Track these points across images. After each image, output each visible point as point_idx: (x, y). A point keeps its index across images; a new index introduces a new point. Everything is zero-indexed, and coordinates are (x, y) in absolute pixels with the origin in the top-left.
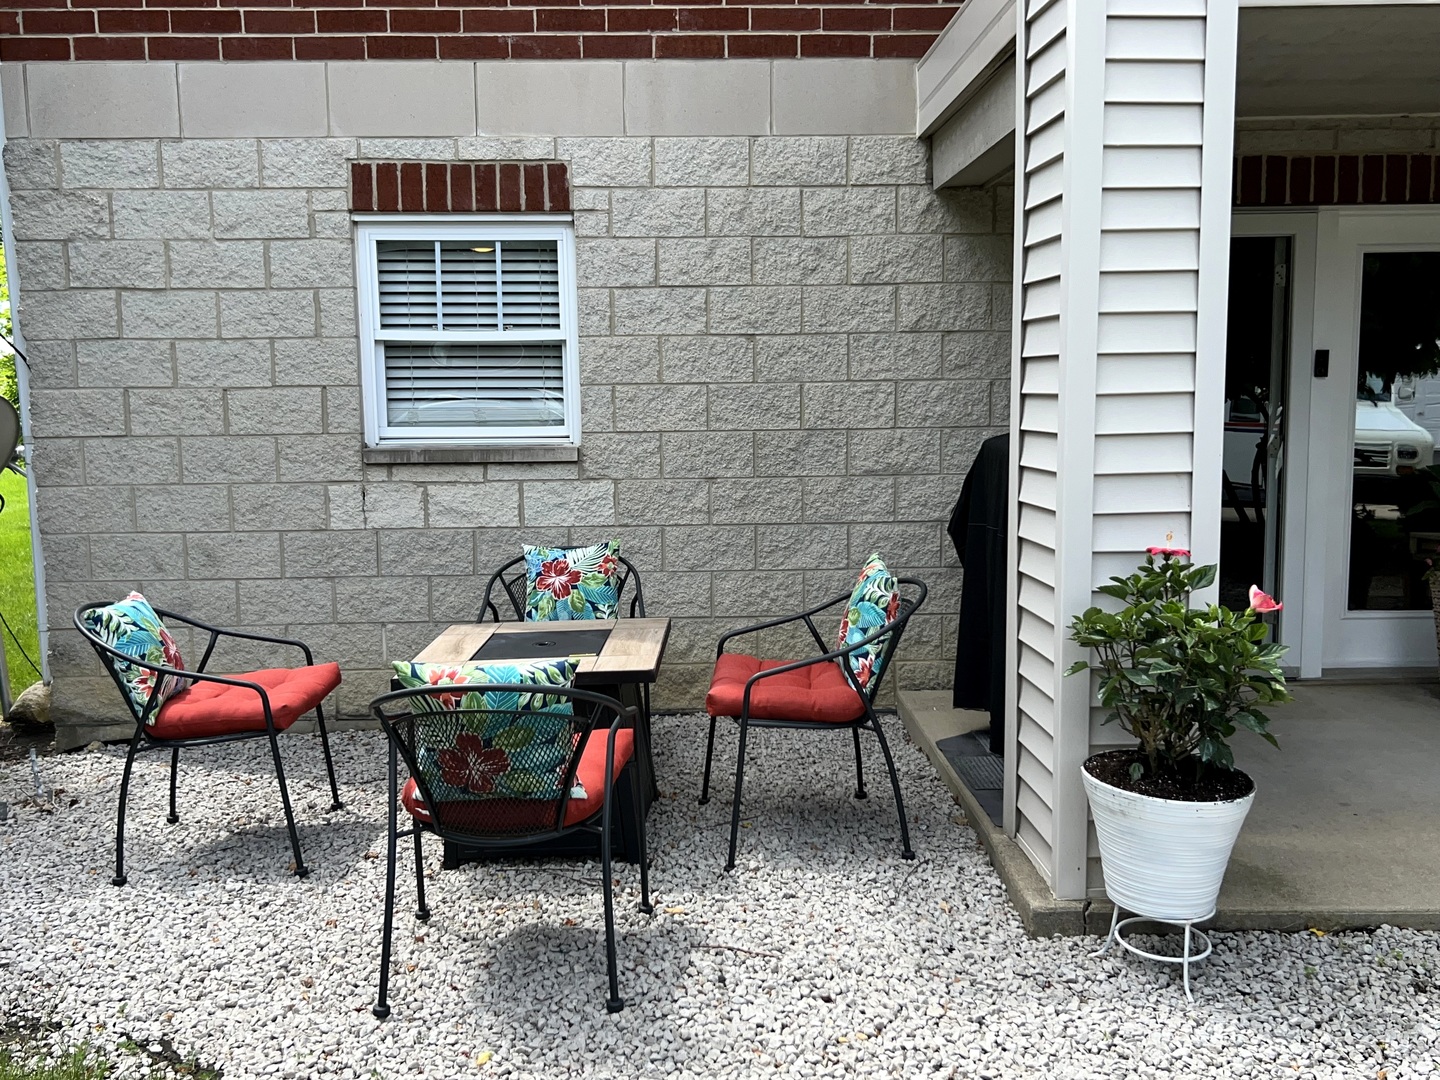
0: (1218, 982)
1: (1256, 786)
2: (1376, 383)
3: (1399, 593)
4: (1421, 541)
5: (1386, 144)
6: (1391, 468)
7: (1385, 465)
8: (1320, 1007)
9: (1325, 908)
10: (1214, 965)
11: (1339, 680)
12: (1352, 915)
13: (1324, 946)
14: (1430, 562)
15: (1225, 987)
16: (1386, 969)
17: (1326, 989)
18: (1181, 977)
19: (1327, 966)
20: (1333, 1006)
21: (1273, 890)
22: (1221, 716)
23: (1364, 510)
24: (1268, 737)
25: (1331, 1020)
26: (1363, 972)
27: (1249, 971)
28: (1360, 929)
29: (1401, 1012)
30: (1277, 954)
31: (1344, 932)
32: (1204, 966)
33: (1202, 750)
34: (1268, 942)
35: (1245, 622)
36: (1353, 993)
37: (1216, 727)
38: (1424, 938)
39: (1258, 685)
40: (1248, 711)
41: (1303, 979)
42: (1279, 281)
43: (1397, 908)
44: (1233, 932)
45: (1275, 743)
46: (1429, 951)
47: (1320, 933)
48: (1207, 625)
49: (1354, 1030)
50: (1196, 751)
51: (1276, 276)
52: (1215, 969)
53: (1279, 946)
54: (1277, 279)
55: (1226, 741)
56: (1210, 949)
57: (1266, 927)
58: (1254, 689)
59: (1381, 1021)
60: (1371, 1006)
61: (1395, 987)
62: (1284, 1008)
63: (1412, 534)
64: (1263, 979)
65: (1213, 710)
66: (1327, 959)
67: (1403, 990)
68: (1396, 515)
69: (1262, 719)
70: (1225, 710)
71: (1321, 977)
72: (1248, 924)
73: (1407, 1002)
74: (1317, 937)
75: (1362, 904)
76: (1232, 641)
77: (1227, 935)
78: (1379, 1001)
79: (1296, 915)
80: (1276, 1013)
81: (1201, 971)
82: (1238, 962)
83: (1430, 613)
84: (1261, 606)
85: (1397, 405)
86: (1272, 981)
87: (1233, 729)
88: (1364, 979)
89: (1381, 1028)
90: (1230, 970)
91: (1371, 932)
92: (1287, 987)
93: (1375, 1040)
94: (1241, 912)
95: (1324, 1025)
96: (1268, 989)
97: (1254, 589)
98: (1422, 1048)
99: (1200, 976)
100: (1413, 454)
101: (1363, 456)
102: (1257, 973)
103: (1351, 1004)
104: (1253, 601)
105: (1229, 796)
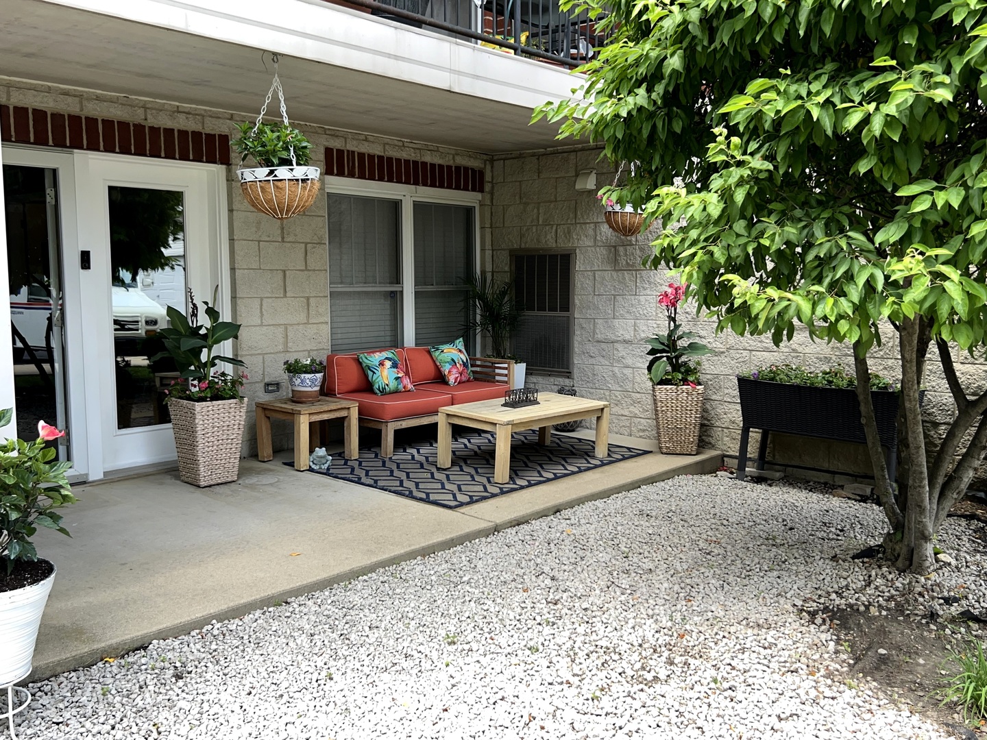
0: (37, 722)
1: (55, 568)
2: (126, 275)
3: (151, 414)
4: (162, 379)
5: (117, 113)
6: (142, 332)
7: (137, 330)
8: (114, 713)
9: (114, 641)
10: (34, 710)
11: (116, 478)
12: (133, 640)
13: (115, 670)
14: (166, 391)
15: (43, 724)
16: (156, 671)
17: (118, 699)
18: (8, 728)
19: (117, 682)
20: (122, 709)
21: (76, 639)
22: (23, 522)
23: (124, 360)
24: (62, 530)
25: (122, 720)
26: (142, 678)
27: (61, 706)
28: (137, 649)
29: (167, 697)
30: (81, 686)
31: (128, 654)
32: (26, 713)
33: (10, 551)
34: (74, 679)
35: (37, 449)
36: (136, 695)
37: (21, 530)
38: (179, 642)
39: (51, 493)
40: (46, 514)
41: (101, 697)
42: (50, 200)
43: (161, 627)
44: (48, 679)
45: (67, 533)
46: (183, 650)
47: (111, 660)
48: (7, 455)
49: (138, 721)
50: (6, 552)
51: (48, 196)
52: (35, 712)
53: (82, 679)
54: (48, 199)
55: (29, 539)
56: (30, 698)
57: (72, 668)
58: (49, 497)
59: (155, 708)
60: (149, 700)
61: (163, 681)
62: (88, 725)
63: (156, 374)
64: (72, 708)
65: (17, 520)
66: (118, 677)
67: (168, 682)
68: (146, 363)
69: (55, 518)
70: (27, 517)
71: (114, 692)
72: (59, 669)
73: (171, 689)
74: (110, 663)
75: (138, 631)
76: (29, 463)
77: (43, 683)
78: (153, 695)
79: (93, 653)
80: (83, 730)
81: (24, 718)
82: (52, 701)
83: (169, 425)
84: (48, 435)
85: (142, 290)
86: (79, 707)
87: (35, 530)
88: (142, 683)
89: (155, 713)
90: (47, 709)
91: (145, 648)
92: (89, 707)
93: (152, 723)
94: (53, 662)
95: (117, 726)
96: (76, 714)
97: (41, 423)
98: (182, 718)
99: (24, 721)
100: (155, 322)
101: (120, 324)
102: (67, 704)
103: (135, 703)
104: (42, 433)
105: (35, 581)
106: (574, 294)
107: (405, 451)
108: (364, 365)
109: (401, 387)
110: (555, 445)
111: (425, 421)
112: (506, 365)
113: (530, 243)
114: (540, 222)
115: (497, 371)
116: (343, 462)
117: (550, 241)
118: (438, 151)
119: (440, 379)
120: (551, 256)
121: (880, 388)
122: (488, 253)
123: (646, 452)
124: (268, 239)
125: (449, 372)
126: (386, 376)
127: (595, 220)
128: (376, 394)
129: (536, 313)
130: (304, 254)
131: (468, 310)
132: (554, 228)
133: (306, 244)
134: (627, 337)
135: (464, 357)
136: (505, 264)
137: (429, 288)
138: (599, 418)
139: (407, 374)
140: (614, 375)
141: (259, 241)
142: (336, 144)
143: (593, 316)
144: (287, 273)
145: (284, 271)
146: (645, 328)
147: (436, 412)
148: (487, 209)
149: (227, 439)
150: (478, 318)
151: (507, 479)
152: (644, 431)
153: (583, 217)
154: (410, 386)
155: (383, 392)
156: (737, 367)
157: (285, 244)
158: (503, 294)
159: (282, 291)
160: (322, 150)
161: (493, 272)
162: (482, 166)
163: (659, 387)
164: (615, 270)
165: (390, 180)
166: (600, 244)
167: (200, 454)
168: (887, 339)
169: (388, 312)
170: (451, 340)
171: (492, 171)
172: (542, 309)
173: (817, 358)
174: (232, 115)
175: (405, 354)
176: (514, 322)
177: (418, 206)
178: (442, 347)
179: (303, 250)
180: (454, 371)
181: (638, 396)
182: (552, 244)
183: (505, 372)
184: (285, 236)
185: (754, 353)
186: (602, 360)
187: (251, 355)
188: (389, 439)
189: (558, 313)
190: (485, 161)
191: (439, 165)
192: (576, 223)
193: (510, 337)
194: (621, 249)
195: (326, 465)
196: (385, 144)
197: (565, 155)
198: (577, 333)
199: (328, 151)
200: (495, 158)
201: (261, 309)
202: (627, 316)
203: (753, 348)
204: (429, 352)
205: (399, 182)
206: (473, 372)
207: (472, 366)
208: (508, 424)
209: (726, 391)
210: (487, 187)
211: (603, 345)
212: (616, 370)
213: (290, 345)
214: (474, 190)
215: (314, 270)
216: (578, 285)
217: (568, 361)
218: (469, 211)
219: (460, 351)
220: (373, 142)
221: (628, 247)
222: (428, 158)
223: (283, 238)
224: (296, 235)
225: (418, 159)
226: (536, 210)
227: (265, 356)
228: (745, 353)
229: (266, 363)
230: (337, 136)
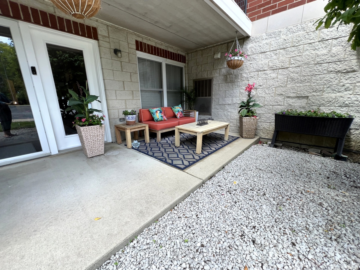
106: (212, 91)
107: (165, 139)
108: (151, 112)
109: (163, 119)
110: (210, 136)
111: (171, 130)
112: (194, 112)
113: (199, 77)
114: (202, 70)
115: (191, 114)
116: (144, 144)
117: (205, 76)
118: (172, 48)
119: (175, 116)
120: (205, 80)
121: (339, 117)
122: (187, 81)
123: (238, 138)
124: (116, 70)
125: (177, 114)
126: (158, 116)
127: (220, 68)
128: (155, 121)
129: (201, 97)
130: (130, 76)
131: (182, 97)
132: (207, 72)
133: (131, 73)
134: (229, 103)
135: (181, 110)
136: (192, 84)
137: (171, 90)
138: (226, 128)
139: (165, 115)
140: (225, 114)
141: (113, 70)
142: (140, 40)
143: (219, 97)
144: (125, 82)
145: (123, 82)
146: (235, 100)
147: (174, 127)
148: (187, 68)
149: (98, 140)
150: (184, 99)
151: (200, 152)
152: (233, 130)
153: (216, 67)
154: (166, 119)
155: (157, 121)
156: (267, 111)
157: (123, 72)
158: (191, 92)
159: (123, 88)
160: (135, 41)
161: (188, 87)
162: (185, 55)
163: (244, 118)
164: (226, 83)
165: (158, 55)
166: (221, 75)
167: (86, 146)
168: (332, 99)
169: (159, 97)
170: (178, 105)
171: (188, 57)
172: (203, 96)
173: (299, 107)
174: (97, 20)
175: (164, 109)
176: (194, 100)
177: (167, 65)
178: (175, 107)
179: (130, 74)
180: (179, 114)
181: (232, 120)
182: (206, 77)
183: (194, 114)
184: (123, 69)
185: (274, 106)
186: (221, 110)
187: (114, 109)
188: (159, 136)
189: (208, 97)
190: (186, 54)
191: (173, 53)
192: (214, 69)
193: (193, 105)
194: (228, 76)
195: (138, 146)
196: (156, 43)
197: (210, 48)
198: (213, 102)
199: (137, 42)
200: (189, 53)
201: (116, 94)
202: (230, 97)
203: (274, 105)
204: (171, 108)
205: (161, 56)
206: (184, 114)
207: (184, 112)
208: (201, 133)
209: (262, 119)
210: (187, 62)
211: (222, 106)
212: (225, 113)
213: (127, 106)
214: (183, 62)
215: (134, 82)
216: (214, 88)
217: (210, 111)
218: (181, 69)
219: (180, 108)
220: (152, 41)
221: (231, 75)
222: (170, 50)
223: (122, 70)
224: (127, 69)
225: (166, 49)
226: (201, 67)
227: (119, 110)
228: (271, 106)
229: (119, 112)
230: (140, 37)
